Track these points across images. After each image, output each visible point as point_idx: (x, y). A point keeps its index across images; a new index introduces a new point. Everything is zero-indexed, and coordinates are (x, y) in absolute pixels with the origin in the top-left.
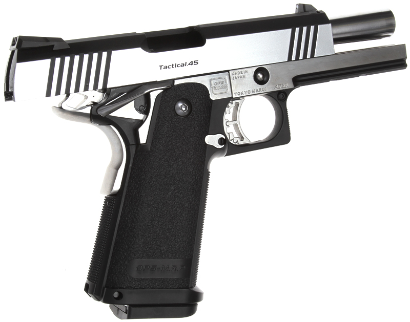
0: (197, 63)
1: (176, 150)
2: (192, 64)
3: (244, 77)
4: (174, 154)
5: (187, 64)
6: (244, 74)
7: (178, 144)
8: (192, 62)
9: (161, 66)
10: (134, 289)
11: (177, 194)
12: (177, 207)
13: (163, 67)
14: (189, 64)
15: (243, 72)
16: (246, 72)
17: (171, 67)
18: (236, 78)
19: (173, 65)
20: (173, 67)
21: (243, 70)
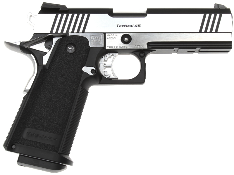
0: (140, 26)
1: (62, 71)
2: (137, 26)
3: (115, 38)
4: (61, 73)
5: (134, 26)
6: (115, 36)
7: (64, 68)
8: (137, 25)
9: (118, 25)
10: (23, 144)
11: (59, 96)
12: (58, 103)
13: (119, 26)
14: (135, 26)
15: (114, 35)
16: (117, 35)
17: (124, 26)
18: (109, 38)
19: (125, 25)
20: (125, 27)
21: (114, 34)
